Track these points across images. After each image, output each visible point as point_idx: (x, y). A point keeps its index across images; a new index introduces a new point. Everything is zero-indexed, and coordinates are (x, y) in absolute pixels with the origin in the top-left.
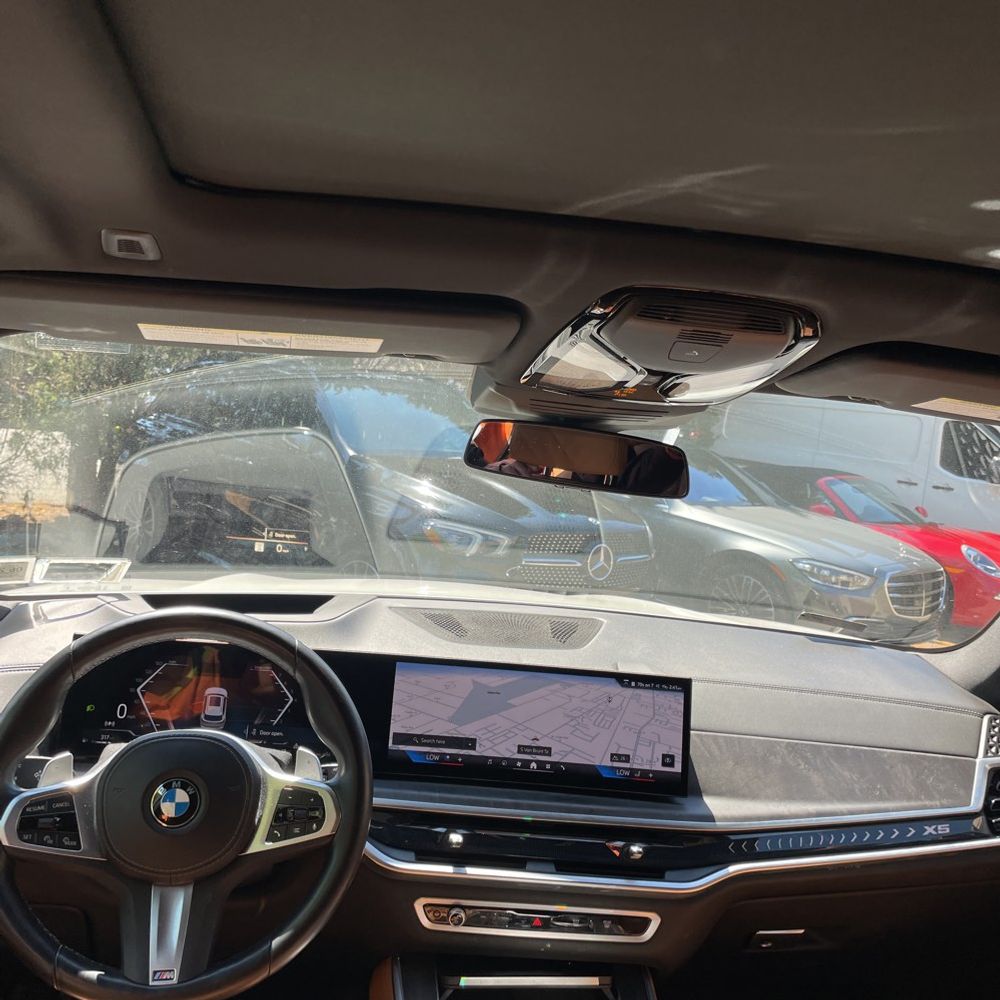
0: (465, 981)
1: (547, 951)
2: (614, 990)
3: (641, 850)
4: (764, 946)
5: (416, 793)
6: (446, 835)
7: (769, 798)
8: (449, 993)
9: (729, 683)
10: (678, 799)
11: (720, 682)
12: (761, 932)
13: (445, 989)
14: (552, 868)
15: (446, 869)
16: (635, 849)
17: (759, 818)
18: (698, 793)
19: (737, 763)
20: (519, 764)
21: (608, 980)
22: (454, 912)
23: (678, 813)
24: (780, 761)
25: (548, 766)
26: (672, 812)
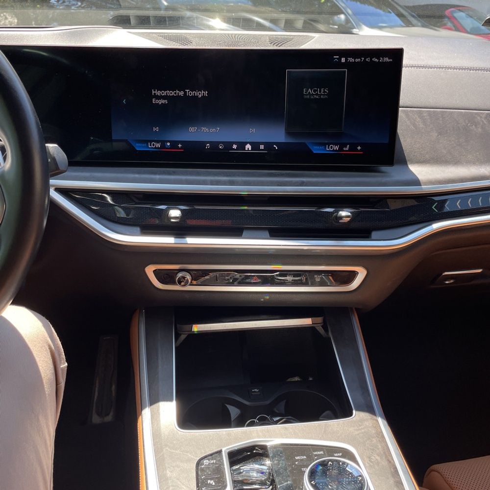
0: (197, 328)
1: (266, 301)
2: (325, 327)
3: (349, 214)
4: (447, 282)
5: (137, 176)
6: (167, 210)
7: (469, 163)
8: (183, 337)
9: (431, 67)
10: (384, 168)
11: (423, 67)
12: (446, 273)
13: (181, 335)
14: (267, 233)
15: (168, 241)
16: (344, 213)
17: (462, 180)
18: (404, 162)
19: (440, 134)
20: (235, 147)
21: (319, 320)
22: (180, 275)
23: (384, 180)
24: (480, 130)
25: (262, 147)
26: (379, 179)
